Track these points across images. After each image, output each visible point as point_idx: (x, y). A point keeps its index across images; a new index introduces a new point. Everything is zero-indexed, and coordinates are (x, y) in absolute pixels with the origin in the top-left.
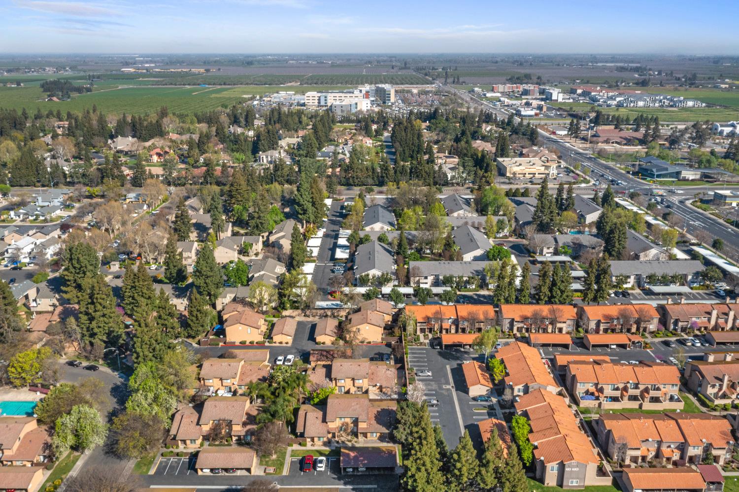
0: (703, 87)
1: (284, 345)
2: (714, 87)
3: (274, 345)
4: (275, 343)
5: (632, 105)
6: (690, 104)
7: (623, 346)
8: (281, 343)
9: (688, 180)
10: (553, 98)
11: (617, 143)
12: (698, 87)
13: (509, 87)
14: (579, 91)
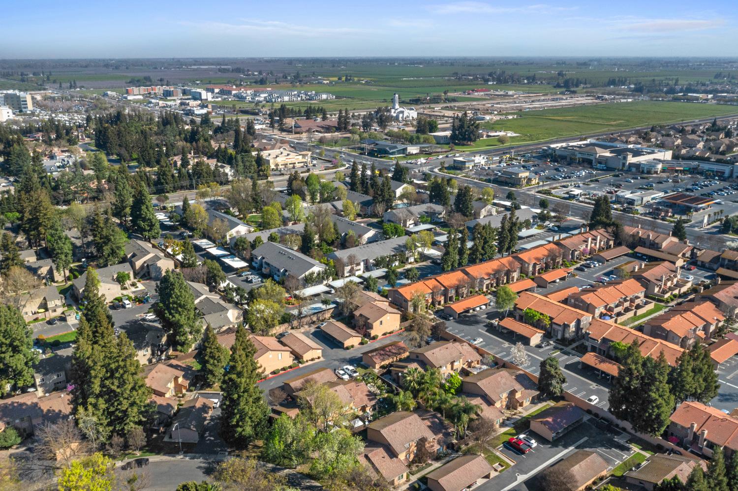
0: (311, 83)
1: (317, 361)
2: (318, 83)
3: (307, 364)
4: (307, 361)
5: (279, 100)
6: (324, 96)
7: (563, 279)
8: (312, 360)
9: (412, 154)
10: (203, 98)
11: (317, 131)
12: (306, 83)
13: (144, 89)
14: (217, 90)
